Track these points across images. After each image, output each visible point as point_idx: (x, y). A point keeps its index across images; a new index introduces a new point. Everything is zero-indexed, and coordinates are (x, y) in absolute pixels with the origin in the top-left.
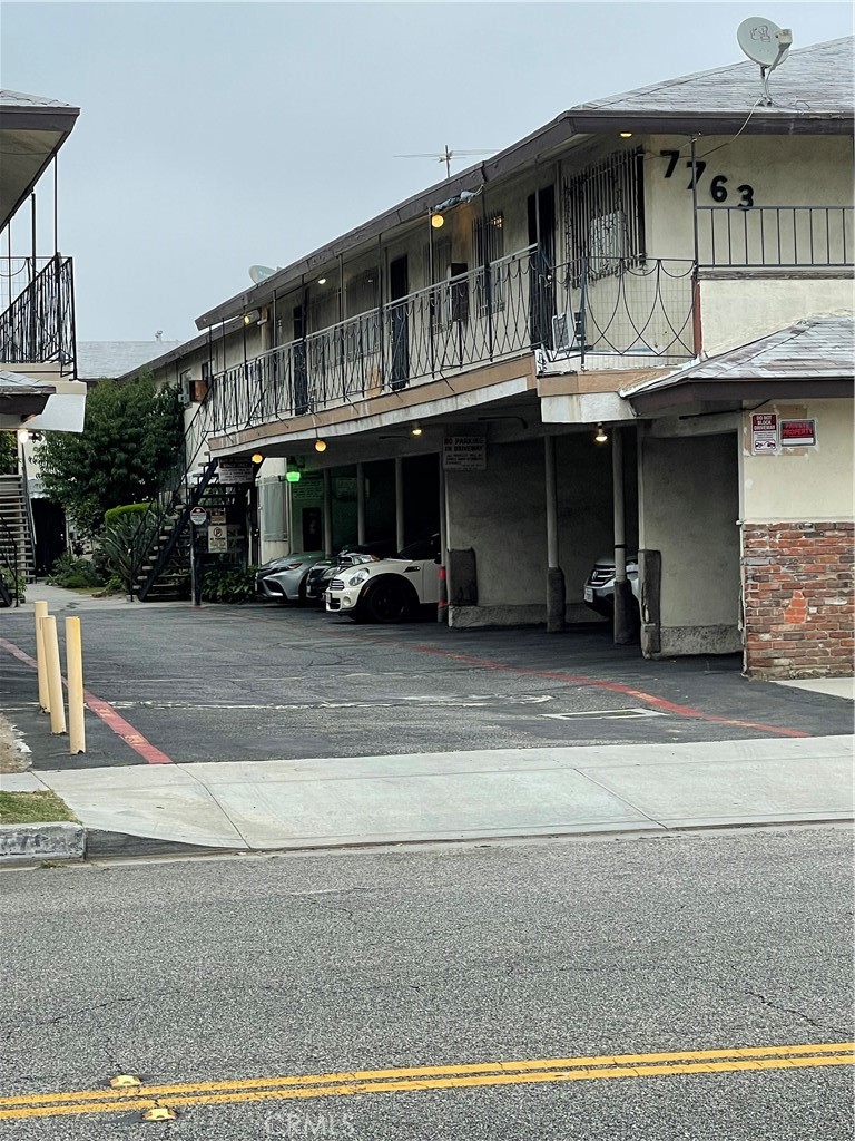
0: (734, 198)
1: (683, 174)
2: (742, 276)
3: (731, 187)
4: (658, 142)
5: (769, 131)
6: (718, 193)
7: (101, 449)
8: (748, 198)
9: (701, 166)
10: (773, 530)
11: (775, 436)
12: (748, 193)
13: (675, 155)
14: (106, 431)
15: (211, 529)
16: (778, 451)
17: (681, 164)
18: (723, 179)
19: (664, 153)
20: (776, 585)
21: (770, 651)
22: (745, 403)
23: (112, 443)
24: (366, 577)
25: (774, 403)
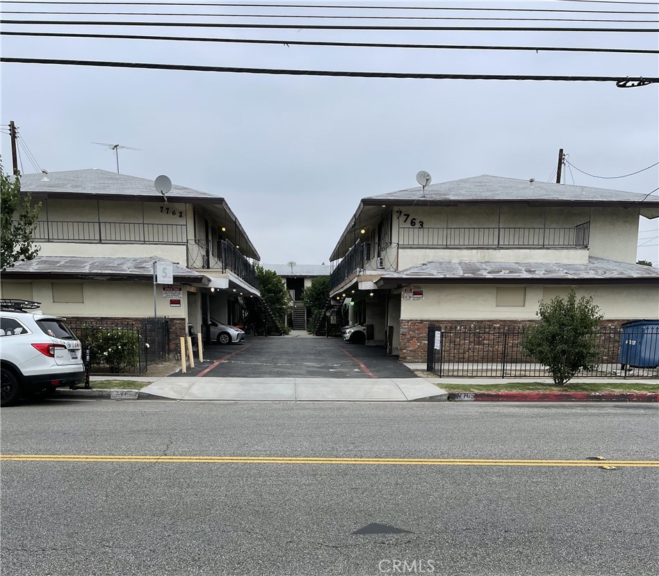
0: (418, 225)
1: (403, 218)
2: (411, 248)
3: (417, 222)
4: (396, 208)
5: (422, 205)
6: (413, 223)
7: (318, 294)
8: (422, 225)
9: (408, 216)
10: (408, 321)
11: (411, 295)
12: (422, 224)
13: (401, 212)
14: (319, 290)
15: (332, 317)
16: (412, 299)
17: (402, 214)
18: (415, 219)
19: (397, 212)
20: (408, 337)
21: (406, 355)
22: (403, 285)
23: (321, 293)
24: (352, 331)
25: (411, 285)
